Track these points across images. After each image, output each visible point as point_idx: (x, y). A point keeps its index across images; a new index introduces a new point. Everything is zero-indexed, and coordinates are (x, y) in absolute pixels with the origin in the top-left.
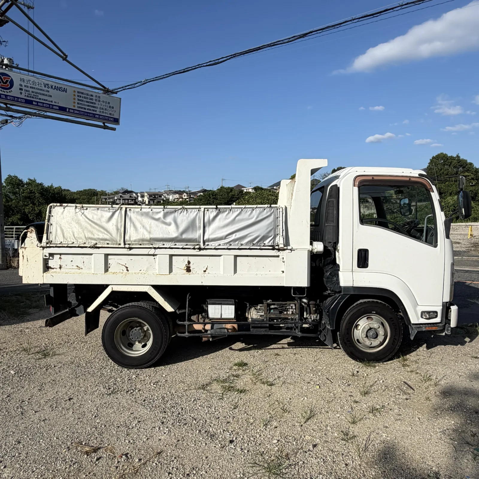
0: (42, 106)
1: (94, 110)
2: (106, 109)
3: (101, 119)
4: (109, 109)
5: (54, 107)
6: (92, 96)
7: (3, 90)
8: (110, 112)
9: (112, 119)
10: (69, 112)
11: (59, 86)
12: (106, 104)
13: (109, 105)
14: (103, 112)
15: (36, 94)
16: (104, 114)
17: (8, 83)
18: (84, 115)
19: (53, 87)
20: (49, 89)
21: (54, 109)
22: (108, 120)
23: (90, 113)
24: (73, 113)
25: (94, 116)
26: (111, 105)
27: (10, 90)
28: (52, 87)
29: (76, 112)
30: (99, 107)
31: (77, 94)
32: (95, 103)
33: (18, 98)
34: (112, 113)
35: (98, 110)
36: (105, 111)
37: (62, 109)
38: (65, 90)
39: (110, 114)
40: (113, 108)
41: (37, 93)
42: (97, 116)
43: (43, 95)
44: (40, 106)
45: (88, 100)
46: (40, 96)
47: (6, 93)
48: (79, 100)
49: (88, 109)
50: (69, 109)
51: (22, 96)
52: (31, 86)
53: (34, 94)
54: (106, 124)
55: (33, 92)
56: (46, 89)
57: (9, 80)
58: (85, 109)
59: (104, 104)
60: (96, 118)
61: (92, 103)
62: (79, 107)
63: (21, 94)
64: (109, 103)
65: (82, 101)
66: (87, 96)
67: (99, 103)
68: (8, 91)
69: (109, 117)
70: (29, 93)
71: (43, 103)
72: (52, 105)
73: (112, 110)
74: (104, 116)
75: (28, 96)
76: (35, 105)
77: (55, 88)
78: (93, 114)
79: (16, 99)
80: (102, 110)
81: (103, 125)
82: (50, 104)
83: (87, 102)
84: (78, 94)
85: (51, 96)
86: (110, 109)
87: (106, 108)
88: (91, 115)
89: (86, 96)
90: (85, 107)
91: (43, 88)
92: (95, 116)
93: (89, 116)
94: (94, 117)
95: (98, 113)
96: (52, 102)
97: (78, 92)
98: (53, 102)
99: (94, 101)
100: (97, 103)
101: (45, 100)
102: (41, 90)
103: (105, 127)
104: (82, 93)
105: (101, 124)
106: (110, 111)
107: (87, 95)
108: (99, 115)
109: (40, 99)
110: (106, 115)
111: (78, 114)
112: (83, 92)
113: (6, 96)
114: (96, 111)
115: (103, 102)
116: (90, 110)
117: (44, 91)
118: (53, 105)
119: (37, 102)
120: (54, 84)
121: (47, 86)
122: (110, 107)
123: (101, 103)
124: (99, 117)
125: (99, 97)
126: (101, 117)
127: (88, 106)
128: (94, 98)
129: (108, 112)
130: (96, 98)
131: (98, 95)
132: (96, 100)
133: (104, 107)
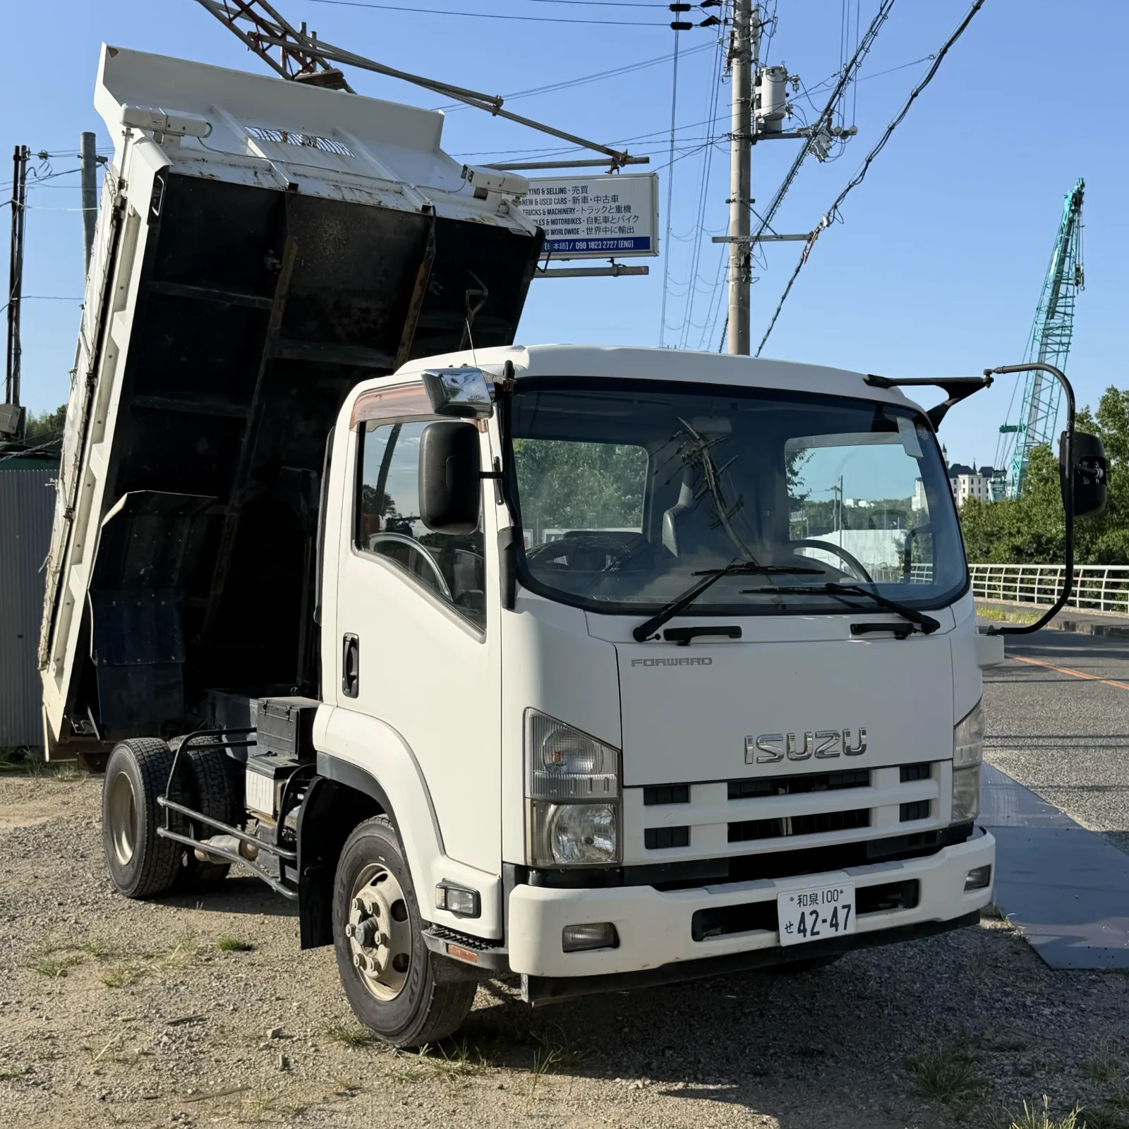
1: (569, 232)
2: (606, 220)
3: (595, 250)
4: (617, 216)
6: (562, 191)
8: (621, 224)
9: (626, 244)
12: (606, 205)
13: (617, 204)
14: (598, 229)
16: (602, 235)
22: (617, 248)
23: (558, 241)
25: (571, 248)
26: (622, 202)
30: (584, 216)
32: (572, 210)
34: (626, 224)
35: (582, 227)
36: (603, 225)
39: (621, 229)
40: (628, 208)
42: (583, 245)
45: (553, 206)
49: (553, 233)
54: (617, 261)
59: (601, 204)
60: (580, 250)
61: (565, 211)
64: (615, 199)
65: (537, 212)
66: (549, 196)
67: (585, 206)
69: (617, 239)
73: (627, 215)
74: (602, 240)
78: (569, 241)
80: (594, 226)
81: (610, 265)
83: (550, 212)
86: (620, 215)
87: (607, 214)
88: (563, 246)
89: (546, 196)
92: (574, 245)
93: (559, 250)
94: (574, 249)
95: (583, 235)
99: (570, 205)
100: (578, 207)
103: (618, 271)
104: (536, 192)
106: (620, 220)
107: (550, 191)
108: (587, 241)
110: (609, 235)
112: (536, 188)
114: (576, 231)
115: (597, 199)
116: (560, 232)
122: (619, 209)
123: (591, 203)
124: (588, 245)
125: (585, 189)
126: (592, 245)
127: (554, 222)
128: (569, 196)
129: (614, 226)
130: (575, 195)
131: (580, 184)
132: (575, 200)
133: (601, 215)
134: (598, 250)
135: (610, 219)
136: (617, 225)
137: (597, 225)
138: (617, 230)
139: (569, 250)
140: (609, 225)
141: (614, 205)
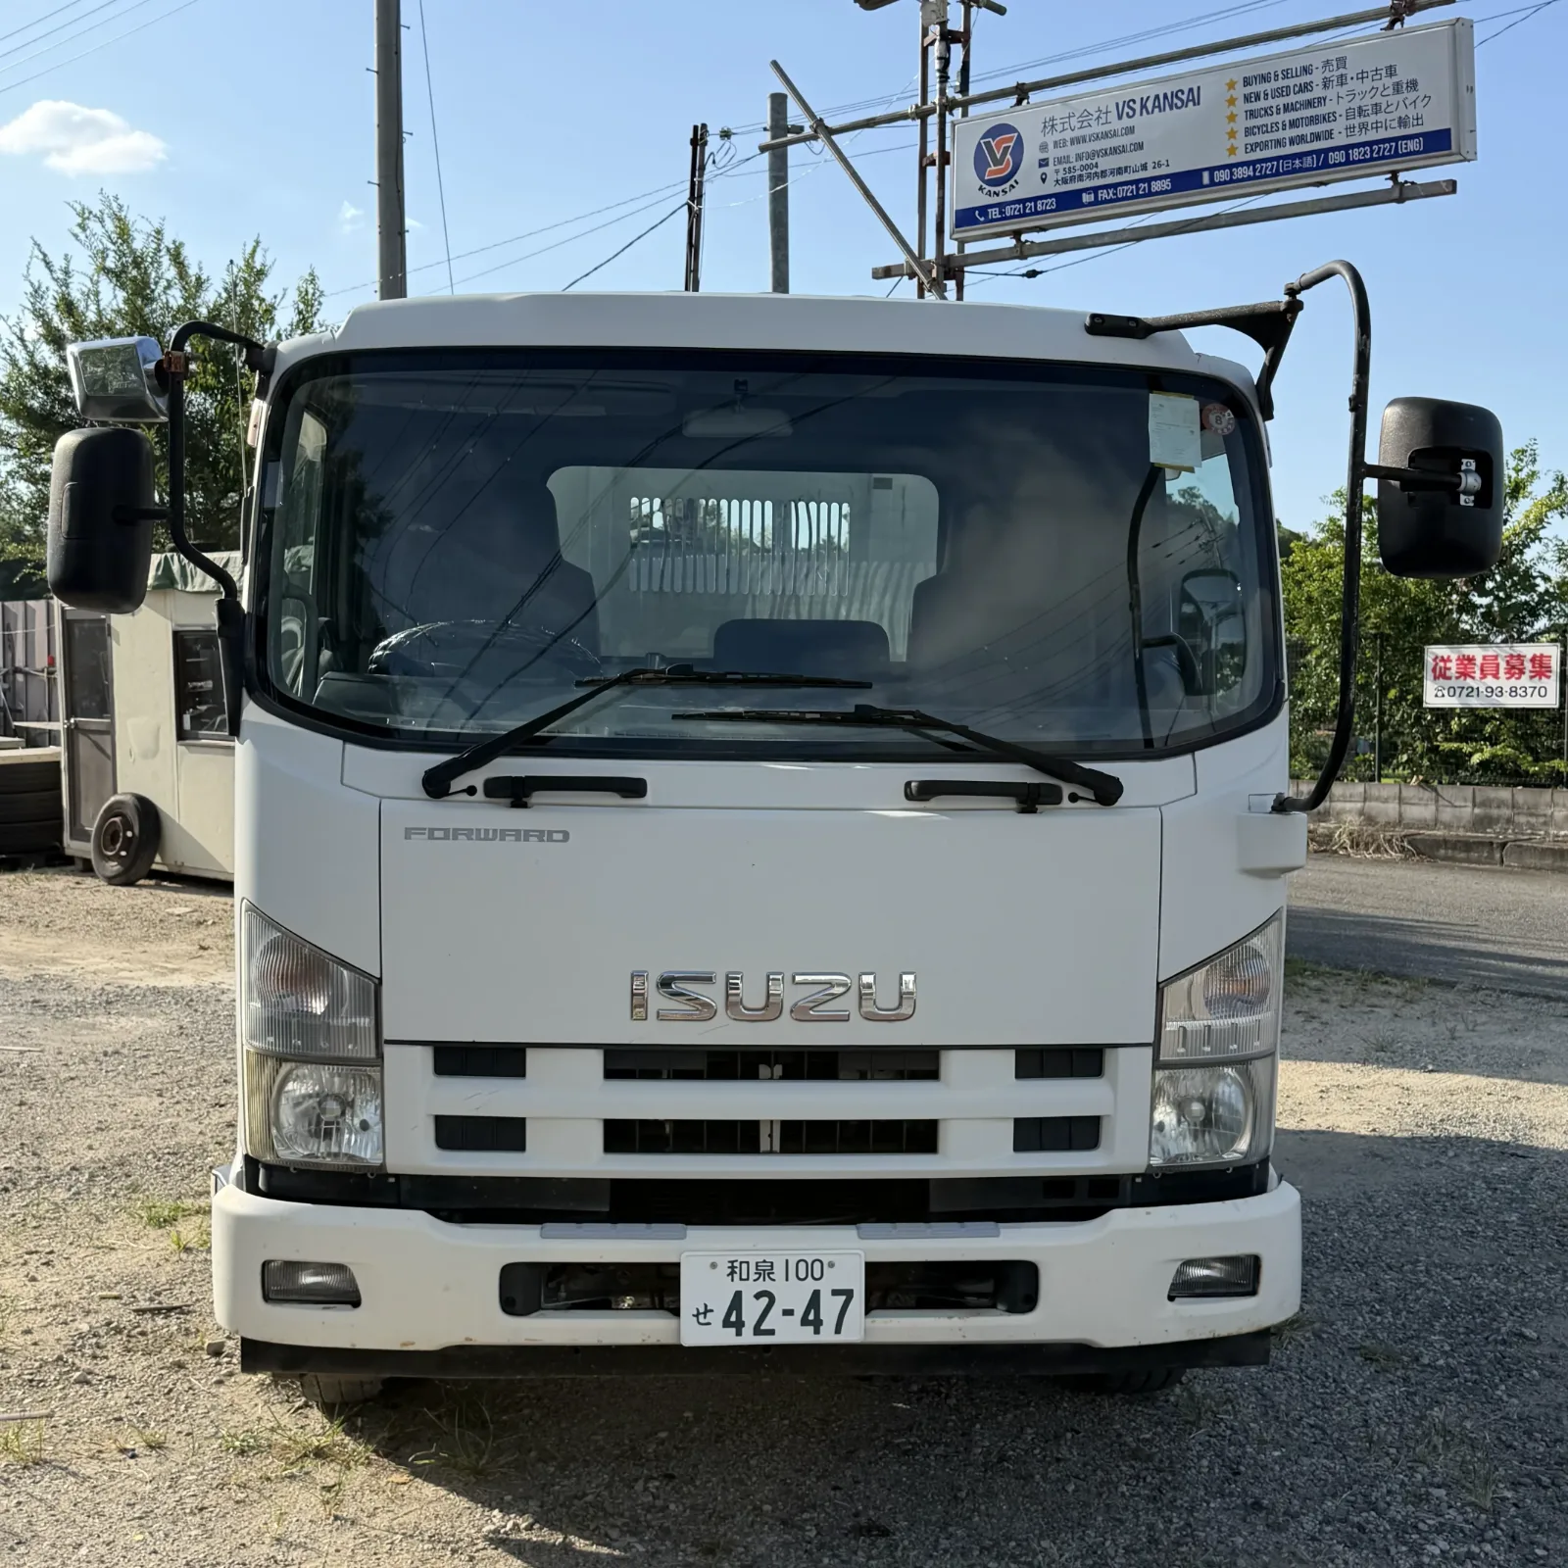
0: (1111, 201)
1: (1317, 137)
2: (1376, 108)
3: (1360, 161)
4: (1393, 99)
5: (1156, 186)
6: (1306, 70)
7: (993, 189)
8: (1402, 112)
9: (1412, 145)
10: (1212, 183)
11: (1169, 89)
12: (1376, 84)
13: (1395, 79)
14: (1364, 127)
15: (1089, 162)
16: (1372, 136)
17: (1008, 156)
18: (1278, 174)
19: (1149, 105)
20: (1137, 121)
21: (1157, 193)
22: (1397, 155)
23: (1300, 156)
24: (1231, 181)
25: (1322, 163)
26: (1403, 76)
27: (1012, 182)
28: (1143, 106)
29: (1240, 173)
30: (1341, 110)
31: (1240, 91)
32: (1322, 101)
33: (1035, 199)
34: (1411, 112)
35: (1339, 126)
36: (1372, 119)
37: (1186, 182)
38: (1193, 96)
39: (1403, 122)
40: (1413, 85)
41: (1094, 154)
42: (1339, 157)
43: (1115, 151)
44: (1106, 201)
45: (1292, 99)
46: (1105, 163)
47: (1001, 199)
48: (1252, 114)
49: (1292, 142)
50: (1212, 170)
51: (1050, 188)
52: (1078, 133)
53: (1084, 162)
54: (1402, 177)
55: (1079, 157)
56: (1126, 122)
57: (1012, 144)
58: (1279, 143)
59: (1368, 84)
60: (1335, 165)
61: (1309, 104)
62: (1254, 147)
63: (1044, 180)
64: (1391, 71)
65: (1267, 112)
66: (1286, 82)
67: (1343, 91)
68: (1006, 186)
69: (1396, 139)
70: (1067, 166)
71: (1115, 186)
72: (1143, 180)
73: (1412, 96)
74: (1370, 144)
75: (1065, 181)
76: (1090, 204)
77: (1154, 107)
78: (1318, 152)
79: (1028, 207)
80: (1357, 121)
81: (1390, 184)
82: (1136, 182)
83: (1286, 108)
84: (1249, 90)
85: (1140, 146)
86: (1400, 97)
87: (1378, 99)
88: (1308, 161)
89: (1281, 83)
90: (1280, 135)
91: (1117, 125)
92: (1326, 158)
93: (1301, 170)
94: (1326, 165)
95: (1340, 140)
96: (1144, 167)
97: (1247, 82)
98: (1150, 166)
99: (1318, 92)
100: (1331, 93)
101: (1120, 171)
102: (1106, 135)
103: (1402, 193)
104: (1265, 78)
105: (1382, 183)
106: (1398, 107)
107: (1286, 74)
108: (1347, 148)
109: (1103, 174)
110: (1382, 134)
111: (1249, 178)
112: (1264, 72)
113: (1001, 206)
114: (1329, 134)
115: (1362, 76)
116: (1302, 139)
117: (1115, 135)
118: (1149, 180)
119: (1095, 190)
120: (1152, 91)
121: (1126, 110)
122: (1397, 88)
123: (1351, 85)
124: (1348, 155)
125: (1342, 62)
126: (1355, 154)
127: (1293, 124)
128: (1317, 78)
129: (1389, 117)
130: (1328, 74)
131: (1332, 55)
132: (1326, 84)
133: (1368, 102)
134: (1365, 161)
135: (1384, 106)
136: (1395, 115)
137: (1363, 120)
138: (1395, 124)
139: (1318, 168)
140: (1381, 117)
141: (1389, 82)
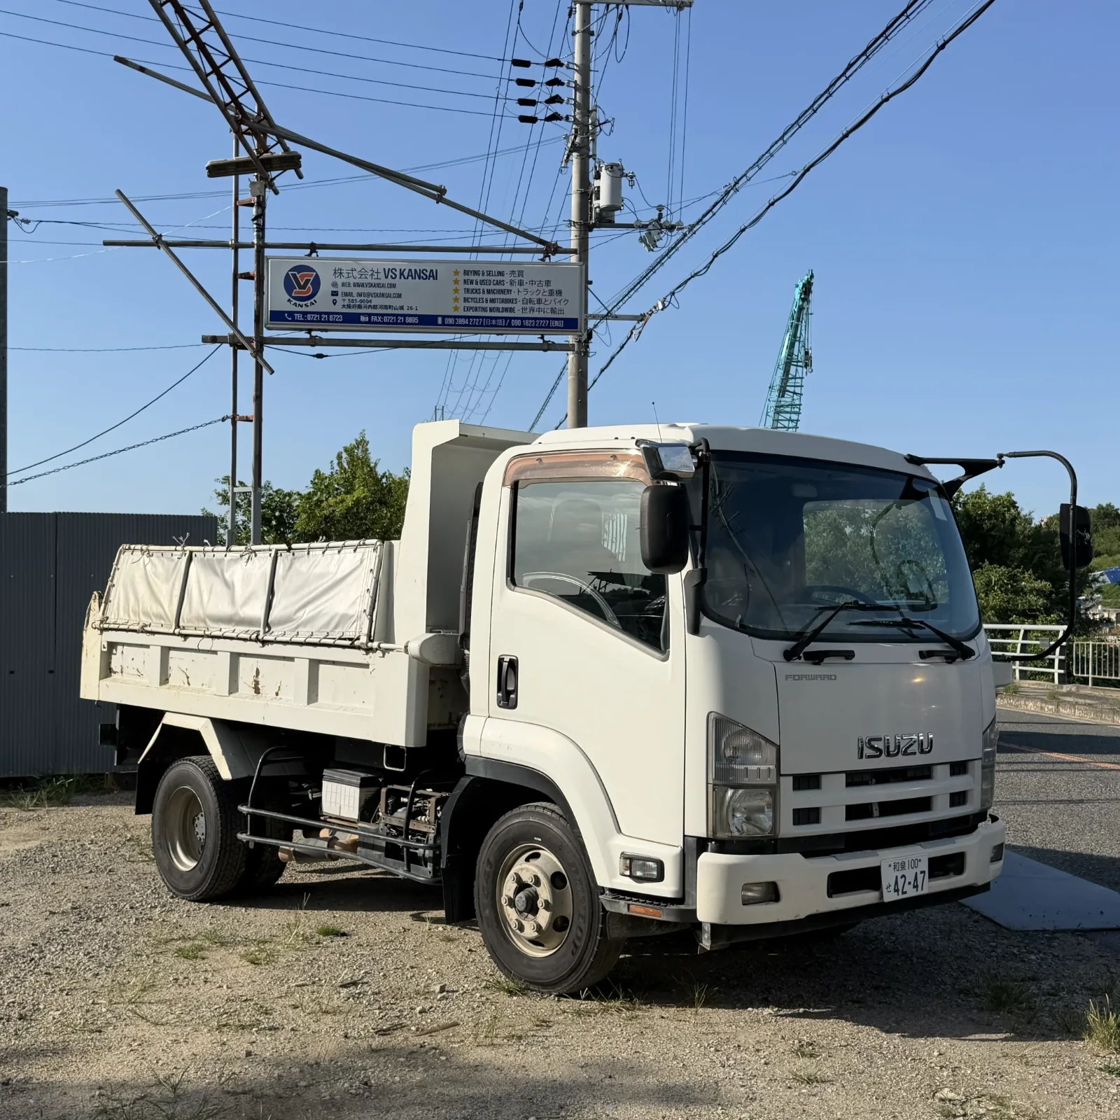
0: (379, 323)
1: (506, 310)
2: (539, 301)
3: (528, 327)
4: (548, 298)
5: (409, 320)
6: (501, 274)
7: (298, 303)
8: (553, 305)
9: (557, 323)
10: (443, 324)
11: (418, 267)
12: (539, 288)
13: (550, 288)
14: (532, 310)
15: (366, 298)
16: (536, 315)
17: (309, 285)
18: (482, 326)
19: (406, 274)
20: (397, 281)
21: (409, 324)
22: (549, 327)
23: (496, 318)
24: (455, 325)
25: (508, 324)
26: (554, 287)
27: (312, 300)
28: (402, 274)
29: (461, 321)
30: (520, 298)
31: (461, 277)
32: (509, 291)
33: (328, 314)
34: (558, 306)
35: (518, 306)
36: (536, 306)
37: (427, 321)
38: (433, 275)
39: (553, 311)
40: (559, 293)
41: (369, 295)
42: (518, 323)
43: (383, 295)
44: (376, 323)
45: (492, 287)
46: (375, 301)
47: (304, 309)
48: (467, 291)
49: (491, 310)
50: (444, 317)
51: (338, 308)
52: (357, 281)
53: (362, 298)
54: (547, 338)
55: (360, 295)
56: (390, 280)
57: (312, 279)
58: (484, 309)
59: (535, 288)
60: (514, 327)
61: (502, 292)
62: (469, 309)
63: (335, 304)
64: (548, 283)
65: (477, 291)
66: (489, 278)
67: (521, 288)
68: (308, 302)
69: (549, 319)
70: (351, 298)
71: (383, 315)
72: (401, 315)
73: (559, 298)
74: (535, 319)
75: (349, 306)
76: (365, 323)
77: (408, 276)
78: (506, 318)
79: (324, 319)
80: (529, 306)
81: (541, 341)
82: (397, 315)
83: (489, 292)
84: (466, 277)
85: (400, 296)
86: (552, 298)
87: (540, 296)
88: (500, 322)
89: (486, 277)
90: (484, 305)
91: (383, 281)
92: (510, 323)
93: (496, 326)
94: (510, 325)
95: (518, 314)
96: (402, 308)
97: (466, 273)
98: (405, 308)
99: (507, 286)
100: (515, 288)
101: (385, 307)
102: (378, 285)
103: (547, 347)
104: (476, 273)
106: (551, 302)
107: (489, 273)
108: (522, 319)
109: (375, 307)
110: (541, 315)
111: (465, 325)
112: (477, 269)
113: (304, 314)
114: (512, 310)
115: (532, 282)
116: (498, 309)
117: (383, 286)
118: (405, 316)
119: (370, 315)
120: (406, 266)
121: (390, 274)
122: (551, 293)
123: (526, 286)
124: (522, 323)
125: (521, 273)
126: (527, 323)
127: (493, 301)
128: (507, 278)
129: (546, 307)
130: (512, 278)
131: (516, 268)
132: (512, 283)
133: (535, 297)
134: (532, 327)
135: (543, 301)
136: (550, 307)
137: (532, 305)
138: (549, 311)
139: (505, 326)
140: (542, 306)
141: (547, 289)
